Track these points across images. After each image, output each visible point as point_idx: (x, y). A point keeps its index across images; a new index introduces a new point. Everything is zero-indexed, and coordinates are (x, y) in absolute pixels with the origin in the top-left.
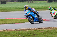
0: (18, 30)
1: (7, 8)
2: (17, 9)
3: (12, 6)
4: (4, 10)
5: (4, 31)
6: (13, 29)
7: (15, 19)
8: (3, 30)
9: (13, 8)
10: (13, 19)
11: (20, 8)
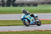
1: (38, 10)
2: (47, 11)
3: (43, 8)
4: (36, 12)
5: (35, 31)
6: (43, 30)
7: (45, 20)
10: (43, 20)
11: (50, 10)
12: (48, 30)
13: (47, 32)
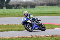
0: (47, 36)
1: (36, 13)
2: (47, 14)
5: (33, 37)
6: (42, 36)
8: (31, 36)
9: (43, 13)
11: (50, 12)
12: (47, 35)
13: (47, 38)
